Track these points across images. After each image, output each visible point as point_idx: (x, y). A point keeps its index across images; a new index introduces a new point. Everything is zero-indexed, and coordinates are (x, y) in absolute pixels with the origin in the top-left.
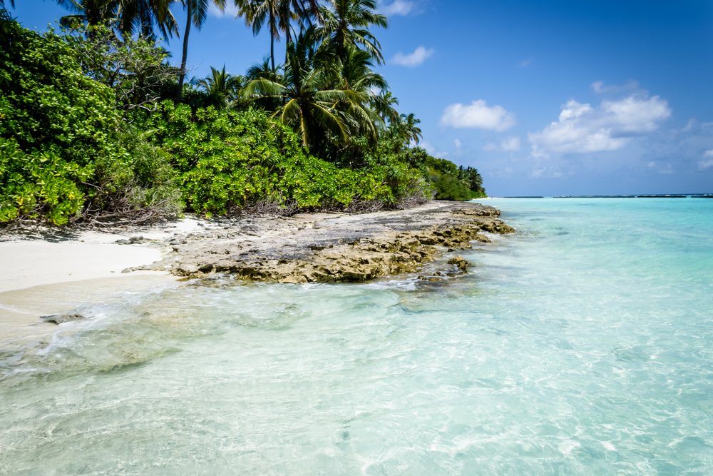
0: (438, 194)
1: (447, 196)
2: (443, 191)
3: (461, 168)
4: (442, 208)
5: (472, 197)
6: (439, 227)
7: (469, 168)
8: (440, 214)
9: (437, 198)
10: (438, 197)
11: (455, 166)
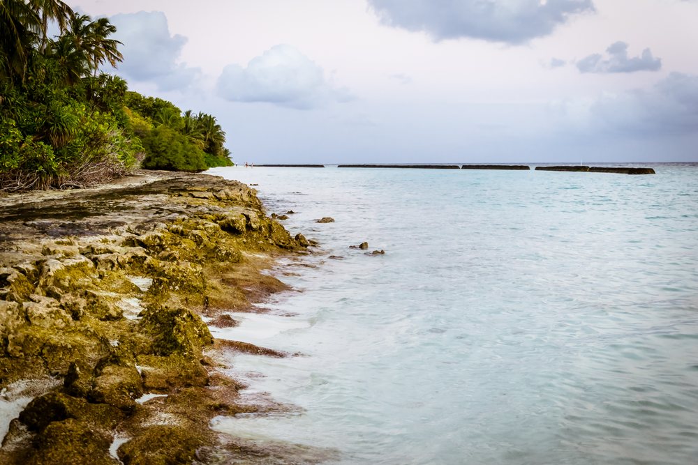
0: (148, 160)
1: (165, 162)
2: (158, 154)
3: (188, 113)
4: (150, 185)
5: (209, 165)
6: (139, 228)
7: (200, 115)
8: (146, 198)
9: (146, 166)
10: (149, 164)
11: (177, 111)
